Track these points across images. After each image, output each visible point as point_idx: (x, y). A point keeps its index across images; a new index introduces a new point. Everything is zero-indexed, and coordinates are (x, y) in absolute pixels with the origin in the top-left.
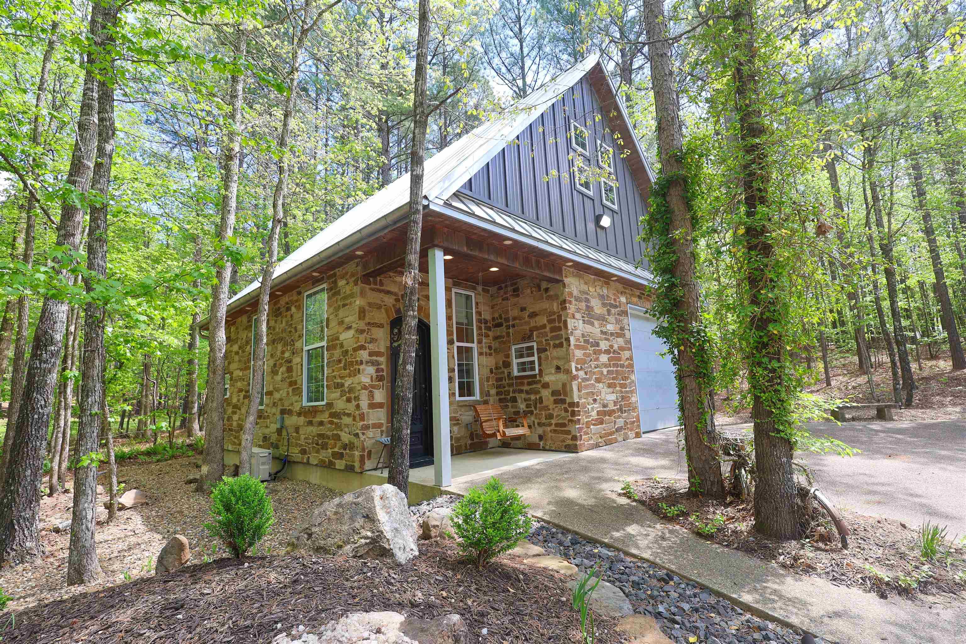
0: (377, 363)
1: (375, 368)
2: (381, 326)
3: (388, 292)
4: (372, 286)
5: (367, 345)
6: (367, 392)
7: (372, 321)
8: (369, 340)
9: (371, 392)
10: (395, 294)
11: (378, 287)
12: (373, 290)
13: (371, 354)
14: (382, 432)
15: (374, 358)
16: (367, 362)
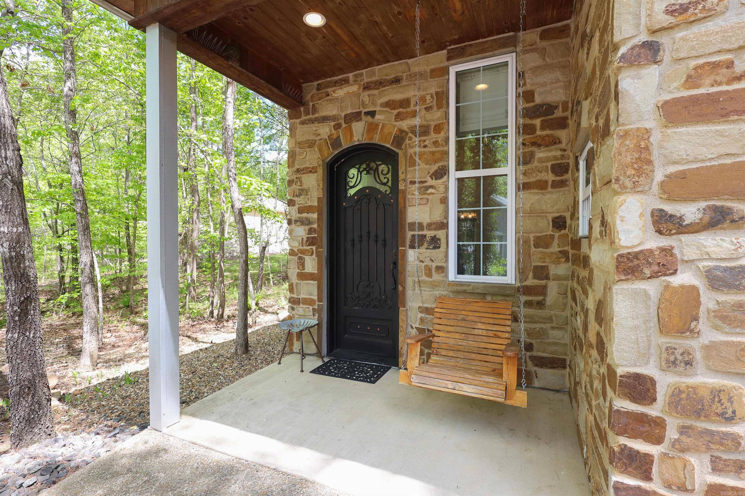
0: (308, 222)
1: (307, 227)
2: (313, 170)
3: (325, 119)
4: (303, 118)
5: (296, 199)
6: (296, 258)
7: (302, 167)
8: (297, 192)
9: (300, 258)
10: (334, 118)
11: (311, 116)
12: (303, 123)
13: (300, 211)
14: (314, 310)
15: (305, 215)
16: (296, 221)
